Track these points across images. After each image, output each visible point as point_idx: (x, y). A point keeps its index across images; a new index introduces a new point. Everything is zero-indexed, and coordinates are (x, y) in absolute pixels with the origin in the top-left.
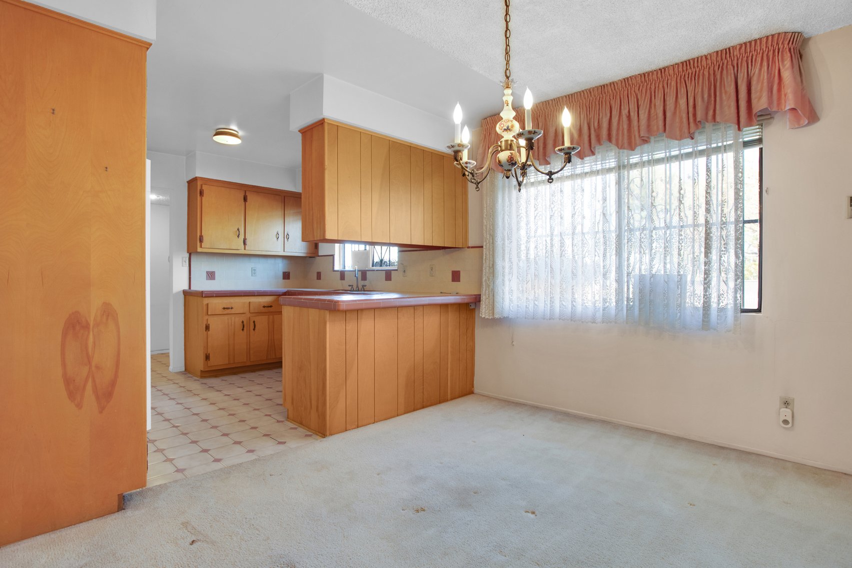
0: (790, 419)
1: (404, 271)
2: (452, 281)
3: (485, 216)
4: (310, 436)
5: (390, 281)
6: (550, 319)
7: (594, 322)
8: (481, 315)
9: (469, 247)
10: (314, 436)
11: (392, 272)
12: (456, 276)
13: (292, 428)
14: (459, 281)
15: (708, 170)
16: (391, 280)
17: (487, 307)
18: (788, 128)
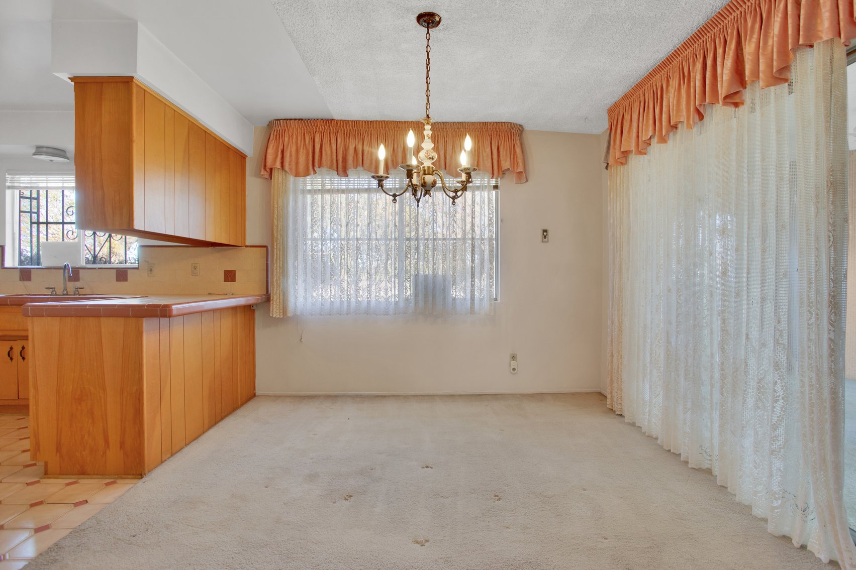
0: (516, 367)
1: (151, 270)
2: (225, 281)
3: (276, 217)
4: (114, 483)
5: (126, 282)
6: (347, 314)
7: (387, 313)
8: (271, 315)
9: (247, 246)
10: (119, 481)
11: (128, 270)
12: (230, 276)
13: (68, 484)
14: (235, 281)
15: (473, 202)
16: (126, 280)
17: (277, 307)
18: (514, 183)
